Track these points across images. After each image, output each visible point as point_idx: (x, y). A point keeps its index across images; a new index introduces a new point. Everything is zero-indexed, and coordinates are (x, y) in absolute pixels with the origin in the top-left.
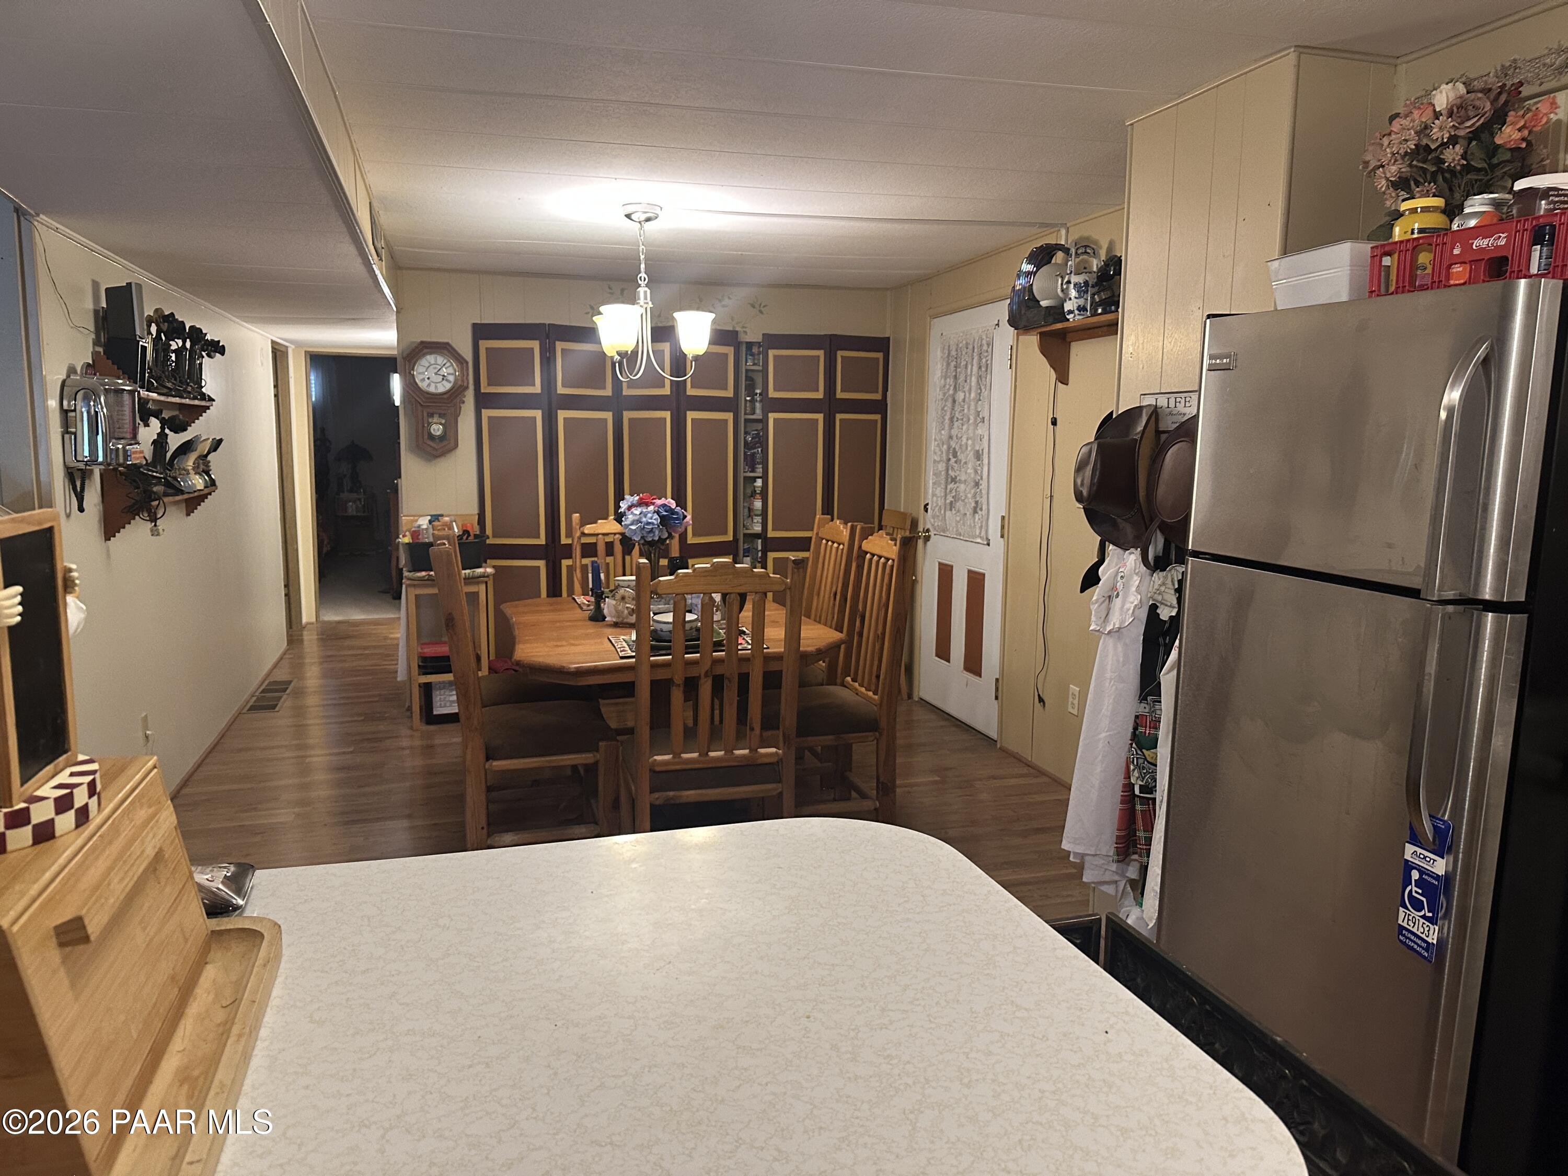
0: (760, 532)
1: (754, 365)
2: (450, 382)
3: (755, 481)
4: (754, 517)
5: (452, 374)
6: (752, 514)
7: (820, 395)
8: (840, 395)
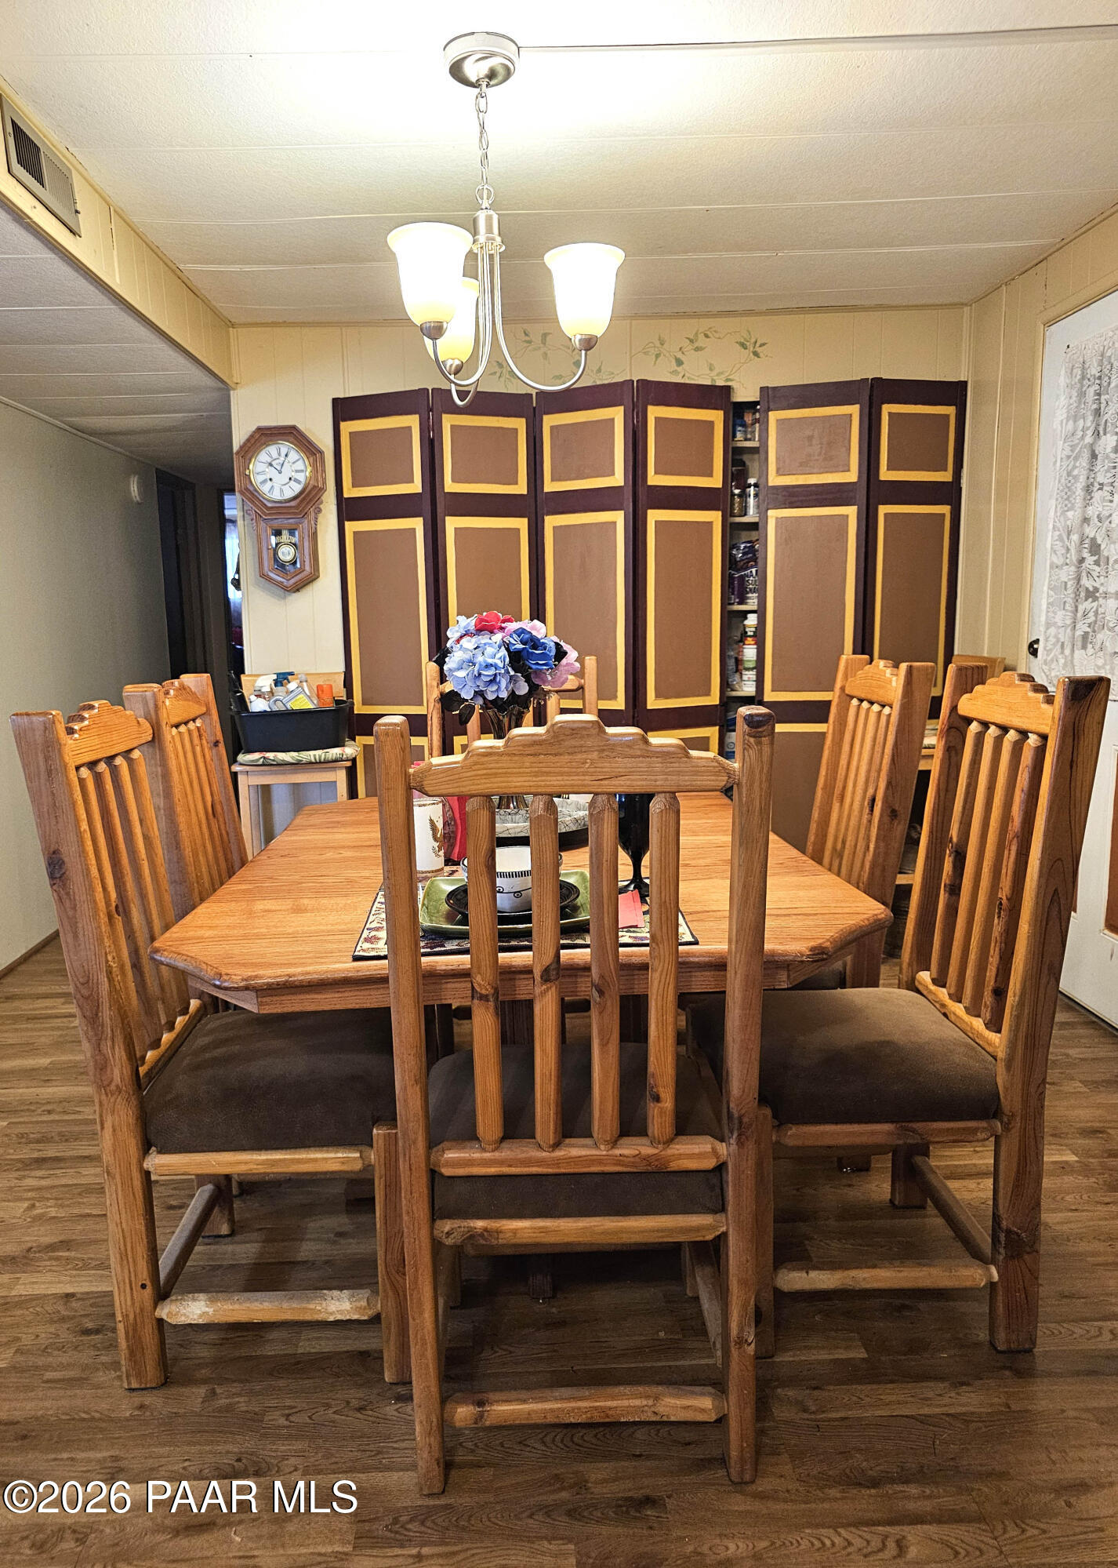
0: (753, 694)
1: (746, 440)
2: (299, 482)
3: (746, 618)
4: (744, 672)
5: (302, 471)
6: (740, 667)
7: (852, 476)
8: (885, 474)
